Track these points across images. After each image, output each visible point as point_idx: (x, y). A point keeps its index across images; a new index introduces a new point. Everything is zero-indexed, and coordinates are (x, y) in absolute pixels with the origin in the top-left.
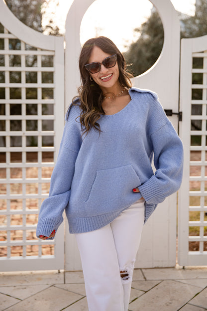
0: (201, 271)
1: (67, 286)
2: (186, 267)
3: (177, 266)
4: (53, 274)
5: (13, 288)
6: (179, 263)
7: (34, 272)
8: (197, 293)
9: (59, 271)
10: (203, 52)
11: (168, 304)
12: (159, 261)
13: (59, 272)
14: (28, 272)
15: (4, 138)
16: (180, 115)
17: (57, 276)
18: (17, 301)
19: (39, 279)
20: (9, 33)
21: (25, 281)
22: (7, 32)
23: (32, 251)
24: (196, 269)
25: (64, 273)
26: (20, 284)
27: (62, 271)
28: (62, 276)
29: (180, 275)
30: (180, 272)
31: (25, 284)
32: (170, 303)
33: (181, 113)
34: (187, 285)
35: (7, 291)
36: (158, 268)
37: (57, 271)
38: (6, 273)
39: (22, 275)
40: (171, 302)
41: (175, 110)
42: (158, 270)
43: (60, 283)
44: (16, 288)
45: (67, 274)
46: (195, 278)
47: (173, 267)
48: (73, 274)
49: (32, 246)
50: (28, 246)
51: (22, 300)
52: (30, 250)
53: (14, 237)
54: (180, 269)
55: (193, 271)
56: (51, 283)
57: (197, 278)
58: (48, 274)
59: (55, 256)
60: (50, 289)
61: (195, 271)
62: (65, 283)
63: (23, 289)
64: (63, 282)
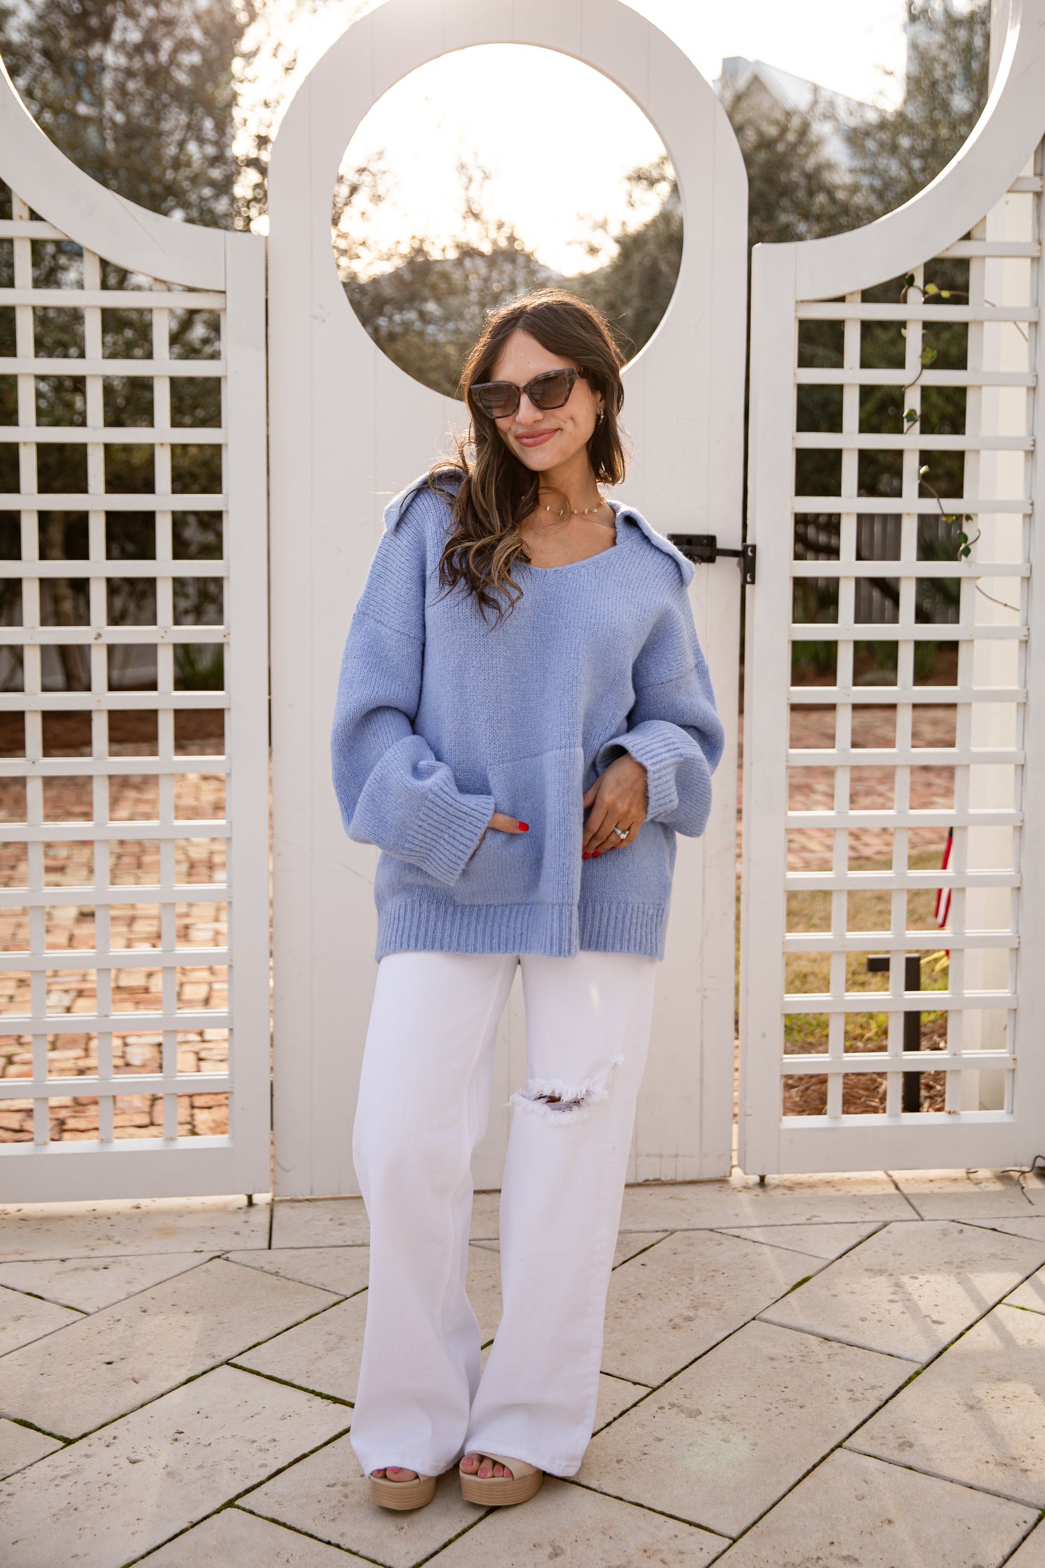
0: (831, 1192)
1: (277, 1259)
2: (771, 1178)
3: (737, 1176)
4: (223, 1210)
5: (57, 1266)
6: (742, 1165)
7: (146, 1203)
8: (799, 1279)
9: (250, 1197)
10: (841, 299)
11: (677, 1320)
12: (661, 1156)
13: (250, 1203)
14: (123, 1204)
15: (16, 653)
16: (747, 559)
17: (243, 1217)
18: (68, 1316)
19: (167, 1232)
20: (34, 216)
21: (109, 1238)
22: (26, 214)
23: (152, 1124)
24: (811, 1186)
25: (272, 1206)
26: (85, 1252)
27: (261, 1198)
28: (259, 1218)
29: (746, 1208)
30: (744, 1197)
31: (109, 1249)
32: (689, 1319)
33: (754, 548)
34: (766, 1249)
35: (27, 1278)
36: (658, 1183)
37: (243, 1200)
38: (30, 1208)
39: (95, 1217)
40: (691, 1314)
41: (729, 538)
42: (656, 1190)
43: (250, 1245)
44: (70, 1264)
45: (280, 1212)
46: (802, 1220)
47: (722, 1181)
48: (308, 1211)
49: (154, 1099)
50: (140, 1103)
51: (87, 1314)
52: (145, 1120)
53: (82, 1064)
54: (746, 1188)
55: (798, 1193)
56: (213, 1247)
57: (809, 1222)
58: (205, 1211)
59: (232, 1138)
60: (206, 1271)
61: (807, 1192)
62: (270, 1248)
63: (96, 1269)
64: (266, 1245)
